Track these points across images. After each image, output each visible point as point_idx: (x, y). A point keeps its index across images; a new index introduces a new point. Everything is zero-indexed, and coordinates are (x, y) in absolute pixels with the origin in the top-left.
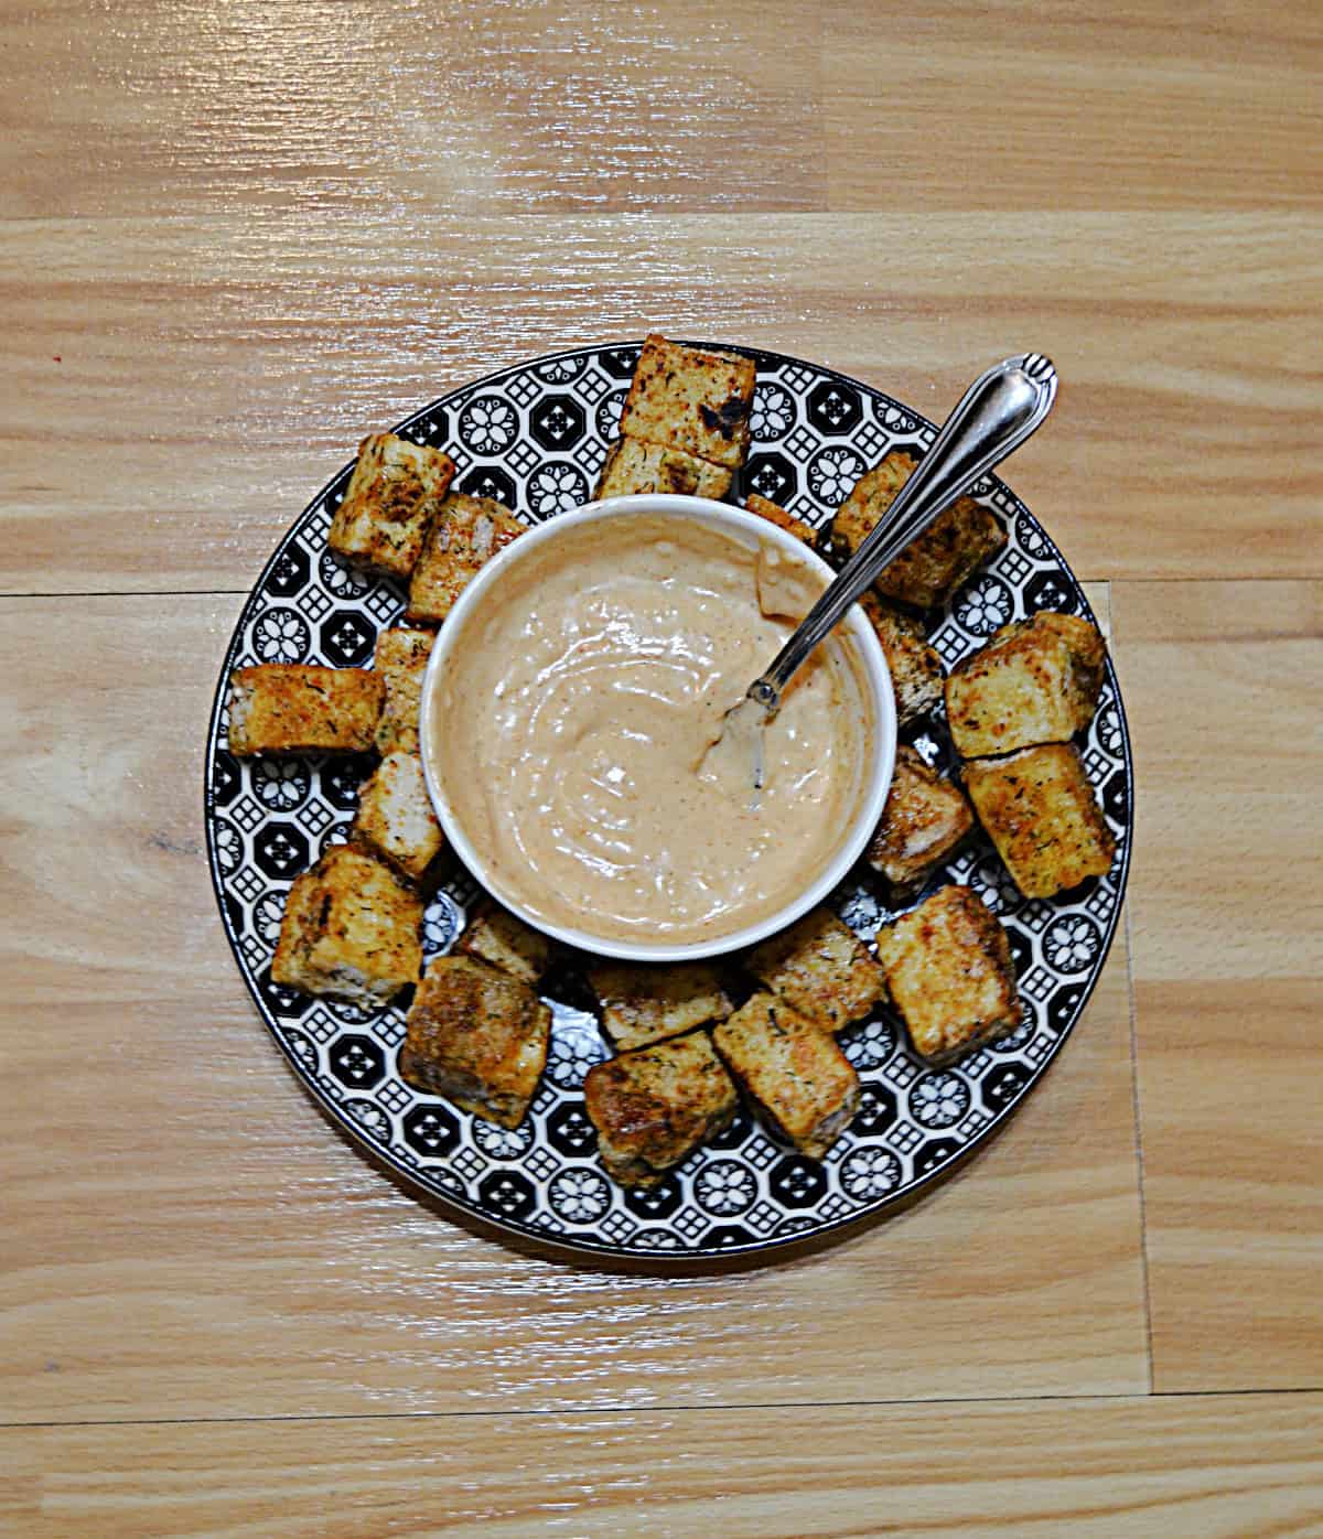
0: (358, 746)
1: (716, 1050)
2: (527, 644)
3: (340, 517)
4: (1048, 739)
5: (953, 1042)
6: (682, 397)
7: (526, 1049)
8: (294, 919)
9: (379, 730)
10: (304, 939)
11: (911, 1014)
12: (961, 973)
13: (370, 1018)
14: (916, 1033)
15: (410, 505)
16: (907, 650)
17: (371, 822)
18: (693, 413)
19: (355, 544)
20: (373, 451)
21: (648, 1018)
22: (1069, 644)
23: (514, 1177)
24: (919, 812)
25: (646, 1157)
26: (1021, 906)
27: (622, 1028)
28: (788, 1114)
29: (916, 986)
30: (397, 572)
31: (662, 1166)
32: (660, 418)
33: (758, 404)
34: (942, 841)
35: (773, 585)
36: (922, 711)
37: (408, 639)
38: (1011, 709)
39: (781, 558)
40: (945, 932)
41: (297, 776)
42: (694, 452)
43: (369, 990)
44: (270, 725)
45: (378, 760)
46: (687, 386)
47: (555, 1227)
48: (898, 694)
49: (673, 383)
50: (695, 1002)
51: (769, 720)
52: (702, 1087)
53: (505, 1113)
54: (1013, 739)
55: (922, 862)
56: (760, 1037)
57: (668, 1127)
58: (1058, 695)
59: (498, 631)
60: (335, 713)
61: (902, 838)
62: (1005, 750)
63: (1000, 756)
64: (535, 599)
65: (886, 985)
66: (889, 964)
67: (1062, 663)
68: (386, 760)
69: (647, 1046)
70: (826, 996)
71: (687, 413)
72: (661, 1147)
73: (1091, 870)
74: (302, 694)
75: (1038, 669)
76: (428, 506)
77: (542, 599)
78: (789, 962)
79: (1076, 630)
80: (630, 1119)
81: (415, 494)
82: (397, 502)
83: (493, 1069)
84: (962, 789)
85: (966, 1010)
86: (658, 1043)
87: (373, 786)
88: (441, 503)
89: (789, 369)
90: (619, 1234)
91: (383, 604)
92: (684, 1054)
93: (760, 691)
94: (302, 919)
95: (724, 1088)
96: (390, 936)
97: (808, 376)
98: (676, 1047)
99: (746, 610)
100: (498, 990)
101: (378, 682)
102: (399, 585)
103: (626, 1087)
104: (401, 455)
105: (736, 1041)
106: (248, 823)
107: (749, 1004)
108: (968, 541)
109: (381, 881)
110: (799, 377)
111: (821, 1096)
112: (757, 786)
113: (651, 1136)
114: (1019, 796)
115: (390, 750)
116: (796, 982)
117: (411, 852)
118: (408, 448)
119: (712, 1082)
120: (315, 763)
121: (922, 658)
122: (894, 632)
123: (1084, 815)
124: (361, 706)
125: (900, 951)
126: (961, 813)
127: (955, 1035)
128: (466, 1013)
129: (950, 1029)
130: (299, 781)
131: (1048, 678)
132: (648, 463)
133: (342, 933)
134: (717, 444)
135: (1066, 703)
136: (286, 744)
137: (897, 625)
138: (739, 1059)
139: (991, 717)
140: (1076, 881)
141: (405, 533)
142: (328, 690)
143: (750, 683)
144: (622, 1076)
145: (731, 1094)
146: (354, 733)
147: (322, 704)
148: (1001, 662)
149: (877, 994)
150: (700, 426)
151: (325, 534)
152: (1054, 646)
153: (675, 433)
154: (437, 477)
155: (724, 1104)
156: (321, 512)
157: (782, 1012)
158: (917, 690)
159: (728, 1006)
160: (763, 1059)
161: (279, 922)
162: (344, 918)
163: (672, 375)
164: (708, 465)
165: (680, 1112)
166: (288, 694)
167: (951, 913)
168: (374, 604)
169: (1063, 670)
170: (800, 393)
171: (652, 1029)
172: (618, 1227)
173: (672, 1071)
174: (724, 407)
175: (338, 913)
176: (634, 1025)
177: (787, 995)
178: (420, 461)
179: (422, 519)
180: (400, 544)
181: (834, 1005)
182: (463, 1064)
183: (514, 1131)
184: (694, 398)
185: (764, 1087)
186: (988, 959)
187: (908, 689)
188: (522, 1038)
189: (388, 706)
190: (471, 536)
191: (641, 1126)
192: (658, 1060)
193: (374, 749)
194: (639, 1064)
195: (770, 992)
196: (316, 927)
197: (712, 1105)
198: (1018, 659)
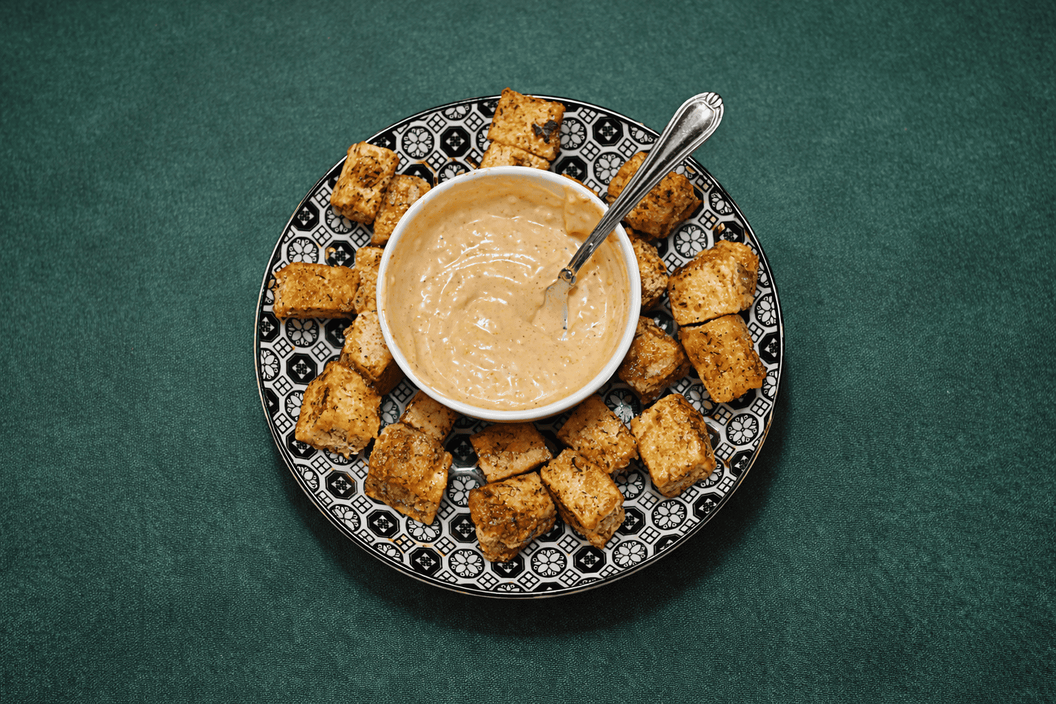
0: (344, 308)
1: (543, 482)
2: (437, 253)
3: (336, 188)
4: (726, 312)
5: (674, 477)
6: (523, 118)
7: (436, 475)
8: (308, 404)
9: (356, 298)
10: (314, 414)
11: (651, 463)
12: (679, 440)
13: (350, 462)
14: (654, 474)
15: (375, 178)
16: (648, 261)
17: (351, 348)
18: (529, 128)
19: (345, 200)
20: (355, 151)
21: (503, 462)
22: (737, 258)
23: (430, 551)
24: (653, 353)
25: (502, 541)
26: (713, 410)
27: (489, 468)
28: (582, 514)
29: (653, 448)
30: (367, 216)
31: (512, 546)
32: (511, 130)
33: (565, 129)
34: (667, 369)
35: (572, 214)
36: (656, 295)
37: (373, 252)
38: (705, 295)
39: (577, 198)
40: (669, 417)
41: (312, 328)
42: (529, 151)
43: (349, 444)
44: (296, 296)
45: (355, 316)
46: (526, 112)
47: (452, 580)
48: (643, 284)
49: (518, 111)
50: (531, 452)
51: (571, 292)
52: (536, 502)
53: (424, 513)
54: (706, 313)
55: (656, 381)
56: (567, 473)
57: (515, 522)
58: (730, 286)
59: (422, 245)
60: (332, 290)
61: (645, 368)
62: (702, 320)
63: (699, 324)
64: (441, 228)
65: (637, 449)
66: (638, 437)
67: (732, 268)
68: (360, 315)
69: (503, 480)
70: (603, 452)
71: (525, 128)
72: (512, 534)
73: (751, 385)
74: (312, 279)
75: (719, 271)
76: (385, 180)
77: (446, 228)
78: (583, 433)
79: (741, 250)
80: (493, 517)
81: (377, 173)
82: (367, 177)
83: (417, 485)
84: (678, 341)
85: (681, 459)
86: (510, 477)
87: (353, 328)
88: (392, 179)
89: (583, 111)
90: (488, 585)
91: (360, 237)
92: (525, 484)
93: (566, 275)
94: (313, 404)
95: (547, 503)
96: (361, 412)
97: (593, 114)
98: (520, 480)
99: (558, 233)
100: (421, 441)
101: (355, 274)
102: (369, 225)
103: (492, 501)
104: (370, 151)
105: (553, 475)
106: (283, 353)
107: (561, 455)
108: (679, 196)
109: (357, 383)
110: (588, 115)
111: (601, 505)
112: (564, 328)
113: (506, 527)
114: (709, 343)
115: (362, 310)
116: (586, 444)
117: (374, 364)
118: (374, 148)
119: (541, 499)
120: (322, 322)
121: (656, 265)
122: (641, 251)
123: (745, 353)
124: (346, 287)
125: (645, 429)
126: (678, 352)
127: (676, 473)
128: (403, 452)
129: (673, 469)
130: (313, 331)
131: (724, 276)
132: (503, 157)
133: (335, 408)
134: (541, 146)
135: (734, 290)
136: (304, 307)
137: (642, 247)
138: (554, 485)
139: (694, 301)
140: (742, 392)
141: (372, 194)
142: (328, 277)
143: (560, 270)
144: (490, 495)
145: (551, 506)
146: (342, 301)
147: (324, 285)
148: (698, 268)
149: (632, 452)
150: (532, 135)
151: (328, 198)
152: (727, 259)
153: (518, 138)
154: (389, 164)
155: (547, 512)
156: (326, 185)
157: (579, 460)
158: (653, 282)
159: (549, 455)
160: (568, 485)
161: (300, 407)
162: (335, 401)
163: (517, 107)
164: (536, 158)
165: (522, 514)
166: (305, 279)
167: (671, 407)
168: (355, 237)
169: (732, 272)
170: (589, 123)
171: (507, 468)
172: (488, 581)
173: (518, 493)
174: (545, 125)
175: (333, 398)
176: (495, 466)
177: (582, 451)
178: (380, 155)
179: (381, 186)
180: (369, 200)
181: (608, 459)
182: (401, 481)
183: (430, 527)
184: (529, 120)
185: (569, 501)
186: (693, 431)
187: (649, 281)
188: (433, 469)
189: (360, 288)
190: (407, 196)
191: (500, 521)
192: (509, 486)
193: (354, 310)
194: (501, 489)
195: (572, 448)
196: (320, 406)
197: (540, 512)
198: (707, 266)
